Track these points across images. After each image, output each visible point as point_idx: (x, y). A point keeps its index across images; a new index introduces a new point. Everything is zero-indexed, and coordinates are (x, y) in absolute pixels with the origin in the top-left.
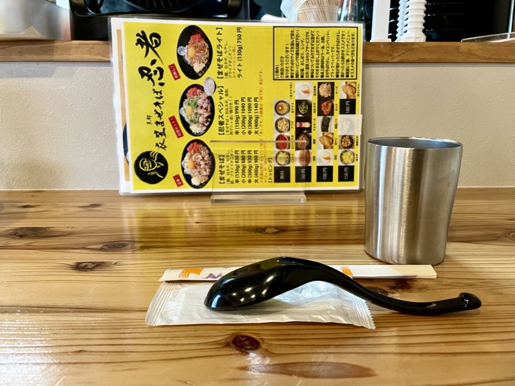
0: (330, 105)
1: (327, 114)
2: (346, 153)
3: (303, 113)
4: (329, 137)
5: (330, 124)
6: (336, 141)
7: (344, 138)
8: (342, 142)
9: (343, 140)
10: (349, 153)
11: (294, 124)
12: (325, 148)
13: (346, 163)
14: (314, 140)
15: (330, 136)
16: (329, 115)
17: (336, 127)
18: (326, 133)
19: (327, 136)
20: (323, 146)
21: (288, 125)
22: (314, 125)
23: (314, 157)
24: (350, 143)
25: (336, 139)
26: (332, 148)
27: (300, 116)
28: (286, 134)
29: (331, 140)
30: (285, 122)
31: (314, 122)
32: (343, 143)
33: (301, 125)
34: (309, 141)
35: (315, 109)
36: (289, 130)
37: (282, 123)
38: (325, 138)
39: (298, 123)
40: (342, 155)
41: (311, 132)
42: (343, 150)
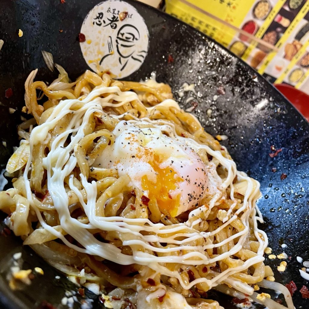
2: (298, 71)
3: (291, 7)
4: (296, 48)
6: (299, 55)
8: (303, 58)
9: (307, 56)
10: (300, 72)
11: (274, 14)
12: (285, 57)
13: (290, 80)
14: (280, 44)
15: (298, 46)
18: (297, 42)
19: (295, 46)
20: (284, 54)
21: (267, 13)
22: (293, 27)
23: (267, 62)
24: (308, 63)
25: (301, 52)
27: (287, 8)
28: (259, 23)
29: (295, 52)
30: (267, 8)
31: (295, 24)
32: (303, 60)
33: (280, 19)
36: (265, 19)
37: (263, 7)
38: (292, 47)
39: (279, 16)
40: (294, 71)
41: (284, 33)
42: (298, 67)
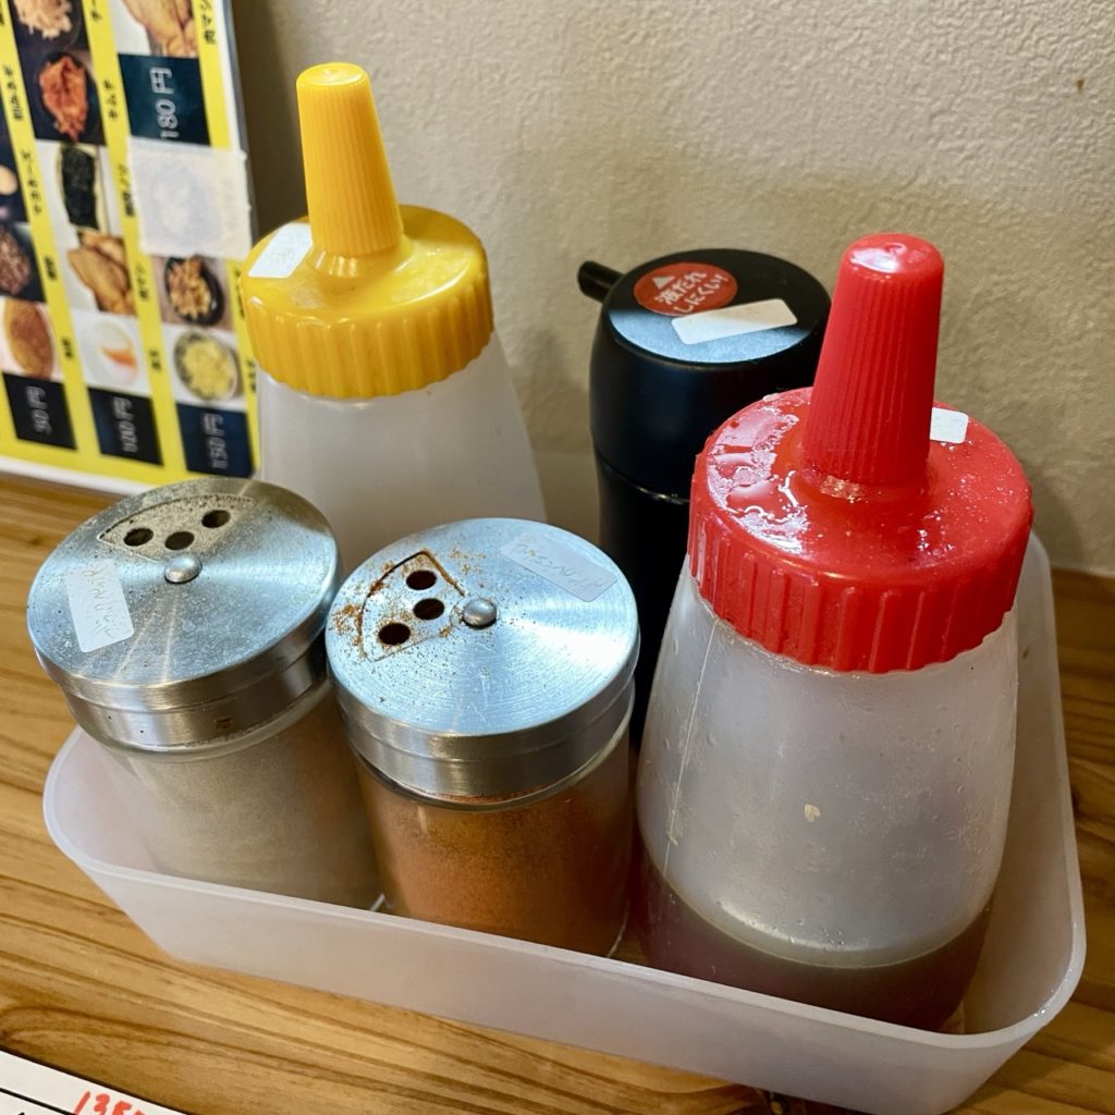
0: (77, 80)
1: (73, 133)
2: (197, 346)
4: (107, 258)
5: (97, 188)
6: (141, 282)
7: (177, 268)
8: (168, 288)
9: (174, 280)
10: (211, 350)
12: (102, 306)
13: (206, 391)
14: (49, 263)
15: (109, 247)
16: (83, 138)
17: (129, 211)
18: (89, 233)
19: (97, 250)
20: (89, 295)
22: (32, 183)
23: (66, 343)
24: (207, 297)
25: (140, 270)
26: (131, 310)
29: (119, 273)
31: (30, 170)
32: (175, 296)
34: (27, 260)
35: (15, 100)
38: (91, 257)
40: (179, 352)
41: (24, 218)
42: (180, 330)
